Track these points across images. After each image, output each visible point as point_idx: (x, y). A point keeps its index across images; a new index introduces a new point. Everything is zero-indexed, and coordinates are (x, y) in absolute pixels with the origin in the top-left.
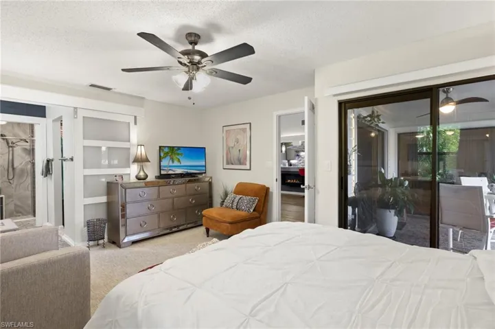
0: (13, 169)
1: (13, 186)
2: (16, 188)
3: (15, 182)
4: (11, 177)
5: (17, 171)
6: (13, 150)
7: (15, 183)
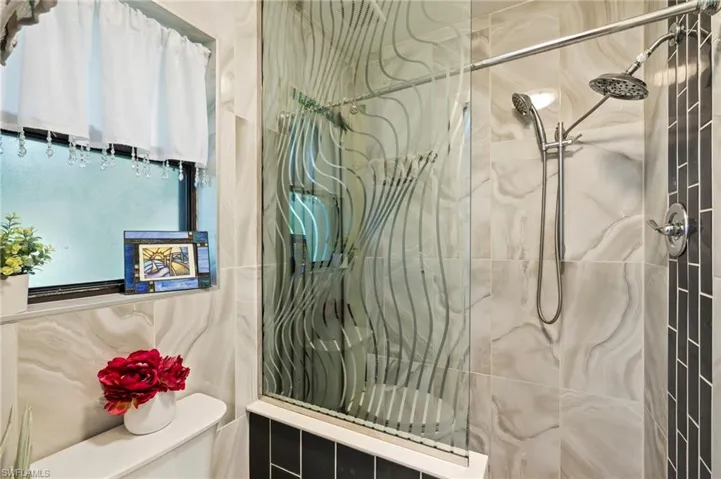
0: (562, 267)
1: (559, 352)
2: (570, 367)
3: (569, 330)
4: (550, 311)
5: (577, 277)
6: (561, 174)
7: (568, 341)
